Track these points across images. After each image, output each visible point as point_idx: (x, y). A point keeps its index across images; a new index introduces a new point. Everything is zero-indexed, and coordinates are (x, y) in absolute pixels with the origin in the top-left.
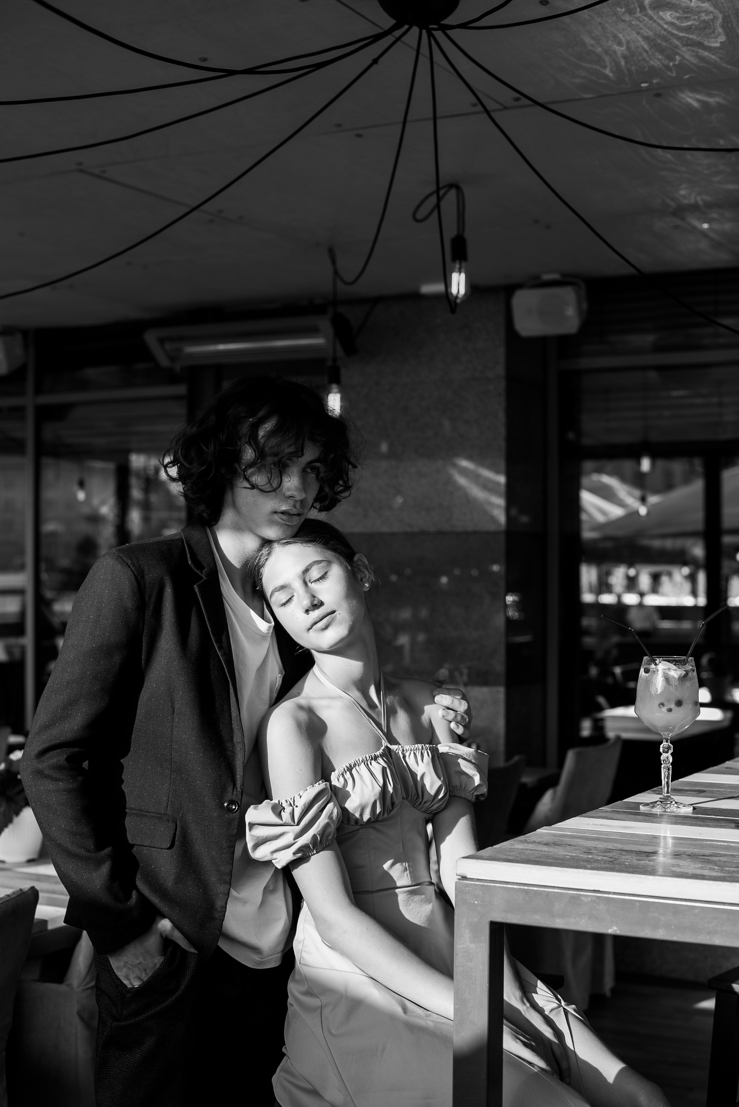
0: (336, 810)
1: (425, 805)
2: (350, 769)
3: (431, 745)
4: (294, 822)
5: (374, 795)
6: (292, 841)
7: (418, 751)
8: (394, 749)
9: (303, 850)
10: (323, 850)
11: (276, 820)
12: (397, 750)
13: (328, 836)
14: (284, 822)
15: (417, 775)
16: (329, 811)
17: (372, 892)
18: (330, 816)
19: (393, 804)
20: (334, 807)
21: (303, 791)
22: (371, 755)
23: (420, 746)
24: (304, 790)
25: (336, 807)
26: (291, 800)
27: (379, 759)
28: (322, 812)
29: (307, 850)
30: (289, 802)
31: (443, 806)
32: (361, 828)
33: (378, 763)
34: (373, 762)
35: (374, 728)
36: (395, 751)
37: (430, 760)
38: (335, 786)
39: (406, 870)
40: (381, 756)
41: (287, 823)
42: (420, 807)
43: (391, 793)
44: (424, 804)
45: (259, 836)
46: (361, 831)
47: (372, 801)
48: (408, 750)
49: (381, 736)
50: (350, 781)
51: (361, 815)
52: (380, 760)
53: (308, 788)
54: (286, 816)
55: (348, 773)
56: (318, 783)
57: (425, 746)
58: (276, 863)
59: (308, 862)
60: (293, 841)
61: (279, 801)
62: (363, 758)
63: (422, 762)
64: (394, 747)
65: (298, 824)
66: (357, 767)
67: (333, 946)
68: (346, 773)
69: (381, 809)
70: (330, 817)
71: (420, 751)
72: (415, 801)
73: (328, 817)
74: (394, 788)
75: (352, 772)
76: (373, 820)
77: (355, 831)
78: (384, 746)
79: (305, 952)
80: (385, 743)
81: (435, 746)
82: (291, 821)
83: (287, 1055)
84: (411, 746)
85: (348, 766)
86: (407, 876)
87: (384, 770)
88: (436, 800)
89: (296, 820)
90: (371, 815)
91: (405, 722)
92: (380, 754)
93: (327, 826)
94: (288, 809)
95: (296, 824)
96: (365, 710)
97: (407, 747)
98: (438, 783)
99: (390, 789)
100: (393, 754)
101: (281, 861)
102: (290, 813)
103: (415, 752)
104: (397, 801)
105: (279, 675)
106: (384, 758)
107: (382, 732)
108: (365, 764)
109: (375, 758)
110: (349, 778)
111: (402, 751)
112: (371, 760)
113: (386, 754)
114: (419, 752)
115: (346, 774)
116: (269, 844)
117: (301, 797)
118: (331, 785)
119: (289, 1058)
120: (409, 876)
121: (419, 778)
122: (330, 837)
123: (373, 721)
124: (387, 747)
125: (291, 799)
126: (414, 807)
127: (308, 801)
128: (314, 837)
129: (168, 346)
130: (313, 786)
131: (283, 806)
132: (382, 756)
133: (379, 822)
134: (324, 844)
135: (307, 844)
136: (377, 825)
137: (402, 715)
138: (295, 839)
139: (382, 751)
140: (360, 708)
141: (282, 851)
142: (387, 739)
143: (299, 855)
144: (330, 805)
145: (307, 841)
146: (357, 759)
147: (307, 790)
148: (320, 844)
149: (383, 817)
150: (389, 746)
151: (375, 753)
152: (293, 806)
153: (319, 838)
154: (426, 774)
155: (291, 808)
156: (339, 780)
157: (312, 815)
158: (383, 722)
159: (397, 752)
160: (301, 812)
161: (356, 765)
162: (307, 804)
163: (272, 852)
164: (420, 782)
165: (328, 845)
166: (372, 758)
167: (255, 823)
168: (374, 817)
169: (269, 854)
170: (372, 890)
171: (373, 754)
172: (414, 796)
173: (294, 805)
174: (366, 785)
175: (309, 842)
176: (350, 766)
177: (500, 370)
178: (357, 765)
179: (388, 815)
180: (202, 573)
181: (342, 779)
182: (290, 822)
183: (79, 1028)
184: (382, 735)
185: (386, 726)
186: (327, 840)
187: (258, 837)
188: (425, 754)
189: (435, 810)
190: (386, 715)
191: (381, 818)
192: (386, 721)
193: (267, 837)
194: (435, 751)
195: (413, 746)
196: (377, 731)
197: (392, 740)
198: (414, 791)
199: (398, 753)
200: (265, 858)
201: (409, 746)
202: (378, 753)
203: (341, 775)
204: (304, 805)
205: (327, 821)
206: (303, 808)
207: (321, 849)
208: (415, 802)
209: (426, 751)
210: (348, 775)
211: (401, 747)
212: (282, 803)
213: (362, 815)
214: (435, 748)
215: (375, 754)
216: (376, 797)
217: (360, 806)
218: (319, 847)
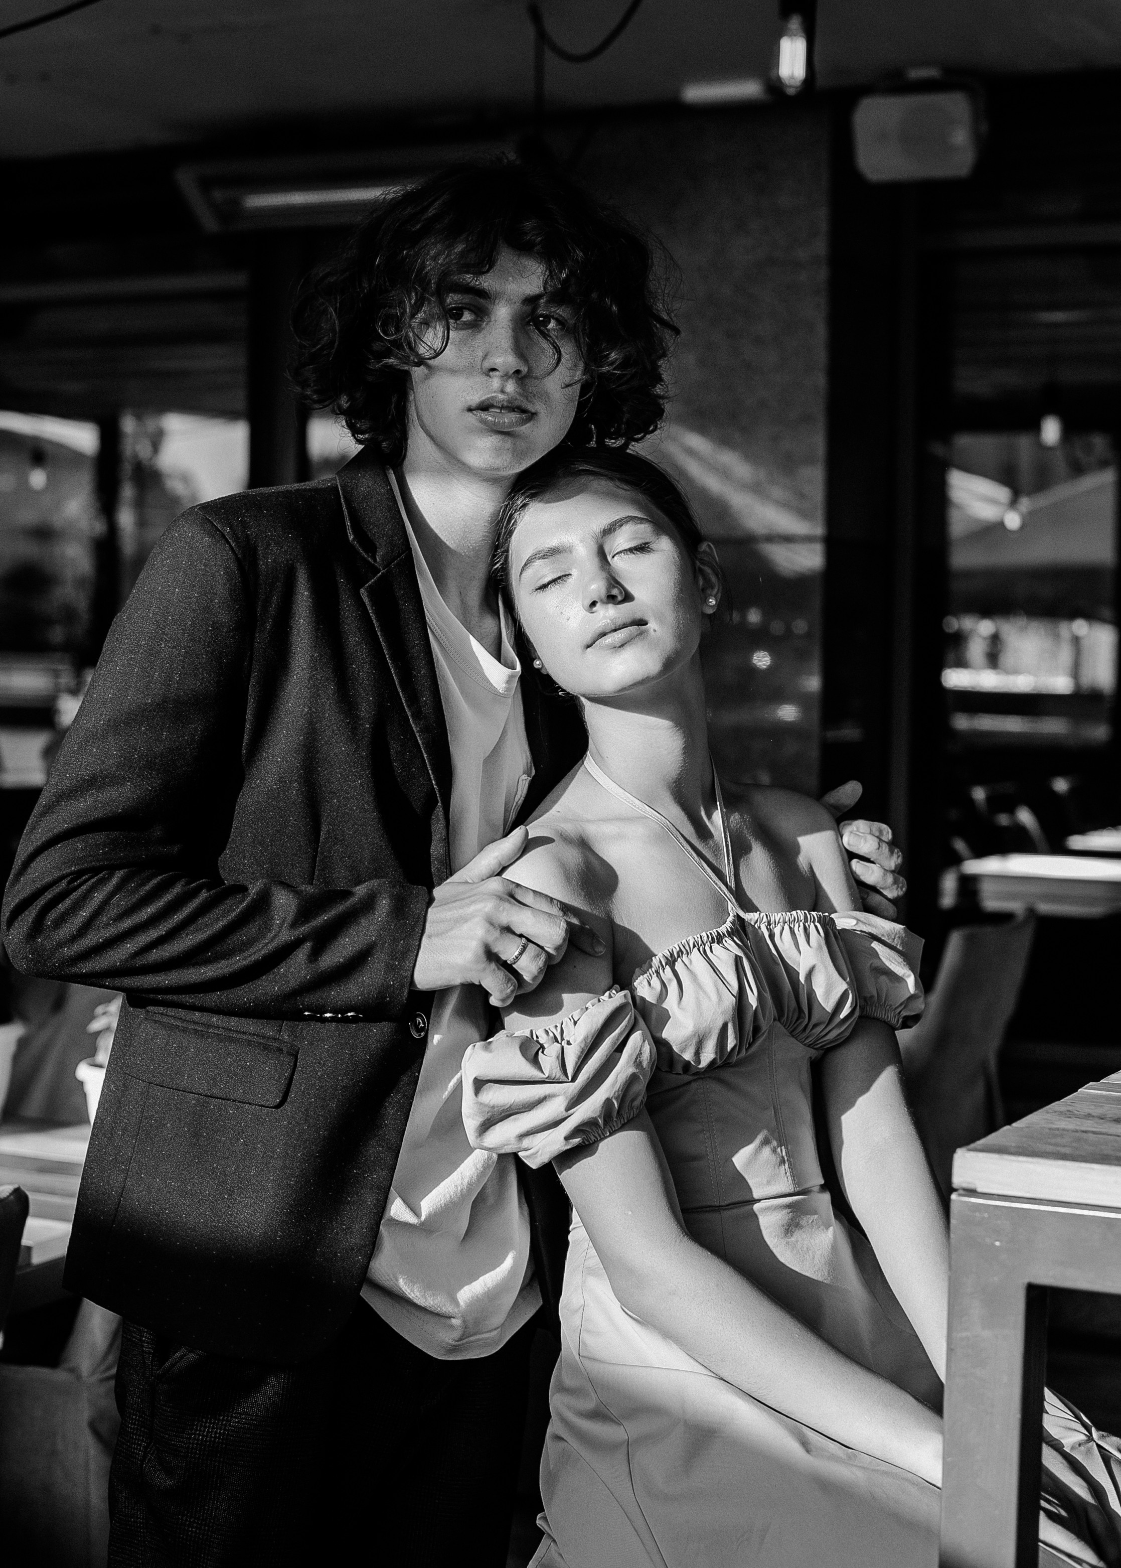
0: (648, 1047)
1: (814, 1031)
2: (671, 962)
3: (821, 913)
4: (564, 1075)
5: (722, 1013)
6: (562, 1112)
7: (797, 925)
8: (751, 920)
9: (583, 1131)
10: (622, 1128)
11: (530, 1071)
12: (756, 922)
13: (633, 1100)
14: (547, 1076)
15: (799, 973)
16: (635, 1049)
17: (719, 1209)
18: (638, 1060)
19: (756, 1030)
20: (644, 1041)
21: (579, 1010)
22: (711, 934)
23: (801, 914)
24: (582, 1009)
25: (646, 1042)
26: (557, 1030)
27: (725, 941)
28: (621, 1052)
29: (592, 1130)
30: (551, 1035)
31: (847, 1034)
32: (694, 1080)
33: (726, 948)
34: (715, 946)
35: (711, 879)
36: (753, 923)
37: (823, 942)
38: (643, 999)
39: (783, 1162)
40: (729, 936)
41: (552, 1078)
42: (805, 1035)
43: (754, 1008)
44: (812, 1030)
45: (496, 1104)
46: (694, 1085)
47: (719, 1024)
48: (779, 923)
49: (726, 895)
50: (673, 987)
51: (697, 1054)
52: (728, 942)
53: (589, 1005)
54: (549, 1061)
55: (668, 968)
56: (607, 994)
57: (810, 914)
58: (527, 1157)
59: (595, 1153)
60: (565, 1114)
61: (531, 1032)
62: (696, 939)
63: (807, 945)
64: (750, 917)
65: (574, 1079)
66: (685, 957)
67: (644, 1319)
68: (664, 969)
69: (736, 1039)
70: (638, 1063)
71: (801, 924)
72: (795, 1023)
73: (634, 1063)
74: (760, 998)
75: (676, 968)
76: (719, 1062)
77: (684, 1085)
78: (731, 915)
79: (588, 1331)
80: (733, 908)
81: (827, 914)
82: (560, 1073)
83: (549, 1535)
84: (784, 914)
85: (668, 954)
86: (786, 1173)
87: (738, 961)
88: (836, 1021)
89: (570, 1071)
90: (716, 1053)
91: (767, 868)
92: (727, 931)
93: (632, 1080)
94: (552, 1050)
95: (570, 1078)
96: (693, 845)
97: (777, 916)
98: (841, 986)
99: (752, 999)
100: (749, 930)
101: (540, 1152)
102: (558, 1057)
103: (792, 926)
104: (764, 1025)
105: (525, 777)
106: (735, 938)
107: (727, 888)
108: (699, 950)
109: (719, 939)
110: (670, 980)
111: (766, 924)
112: (710, 944)
113: (737, 931)
114: (799, 926)
115: (664, 972)
116: (515, 1119)
117: (575, 1023)
118: (633, 998)
119: (554, 1541)
120: (788, 1174)
121: (802, 979)
122: (637, 1103)
123: (708, 866)
124: (738, 916)
125: (556, 1026)
126: (793, 1036)
127: (593, 1031)
128: (608, 1102)
129: (218, 195)
130: (599, 1001)
131: (541, 1042)
132: (731, 934)
133: (730, 1067)
134: (625, 1117)
135: (593, 1118)
136: (726, 1074)
137: (759, 854)
138: (568, 1109)
139: (730, 925)
140: (682, 840)
141: (539, 1134)
142: (737, 901)
143: (576, 1141)
144: (636, 1036)
145: (592, 1112)
146: (684, 941)
147: (587, 1009)
148: (617, 1118)
149: (738, 1057)
150: (742, 914)
151: (718, 929)
152: (560, 1041)
153: (616, 1106)
154: (817, 970)
155: (557, 1046)
156: (651, 983)
157: (601, 1060)
158: (728, 870)
159: (756, 926)
160: (579, 1053)
161: (682, 953)
162: (590, 1037)
163: (521, 1136)
164: (805, 986)
165: (632, 1119)
166: (713, 938)
167: (488, 1078)
168: (721, 1058)
169: (513, 1140)
170: (718, 1204)
171: (715, 930)
172: (793, 1014)
173: (563, 1039)
174: (705, 992)
175: (598, 1114)
176: (672, 955)
177: (820, 247)
178: (685, 952)
179: (746, 1053)
180: (375, 560)
181: (656, 982)
182: (557, 1077)
183: (92, 1452)
184: (726, 893)
185: (733, 876)
186: (631, 1108)
187: (493, 1107)
188: (812, 929)
189: (831, 1042)
190: (731, 854)
191: (735, 1058)
192: (732, 867)
193: (510, 1107)
194: (828, 924)
195: (788, 913)
196: (716, 884)
197: (747, 905)
198: (793, 1004)
199: (759, 927)
200: (505, 1147)
201: (780, 914)
202: (723, 929)
203: (655, 974)
204: (585, 1039)
205: (631, 1070)
206: (583, 1046)
207: (620, 1126)
208: (796, 1025)
209: (812, 924)
210: (667, 973)
211: (765, 917)
212: (537, 1037)
213: (699, 1054)
214: (828, 919)
215: (717, 931)
216: (726, 1016)
217: (695, 1035)
218: (615, 1124)
